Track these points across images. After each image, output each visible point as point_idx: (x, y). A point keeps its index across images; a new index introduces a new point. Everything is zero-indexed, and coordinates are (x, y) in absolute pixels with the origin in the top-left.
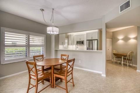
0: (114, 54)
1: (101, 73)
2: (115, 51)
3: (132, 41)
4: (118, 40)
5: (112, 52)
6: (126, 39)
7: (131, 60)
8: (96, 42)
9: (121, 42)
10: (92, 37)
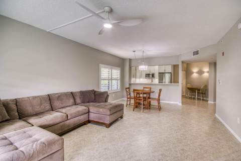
0: (188, 88)
1: (178, 103)
2: (189, 85)
3: (206, 75)
4: (193, 73)
5: (186, 86)
6: (200, 72)
7: (205, 94)
8: (169, 75)
9: (195, 75)
10: (165, 70)
